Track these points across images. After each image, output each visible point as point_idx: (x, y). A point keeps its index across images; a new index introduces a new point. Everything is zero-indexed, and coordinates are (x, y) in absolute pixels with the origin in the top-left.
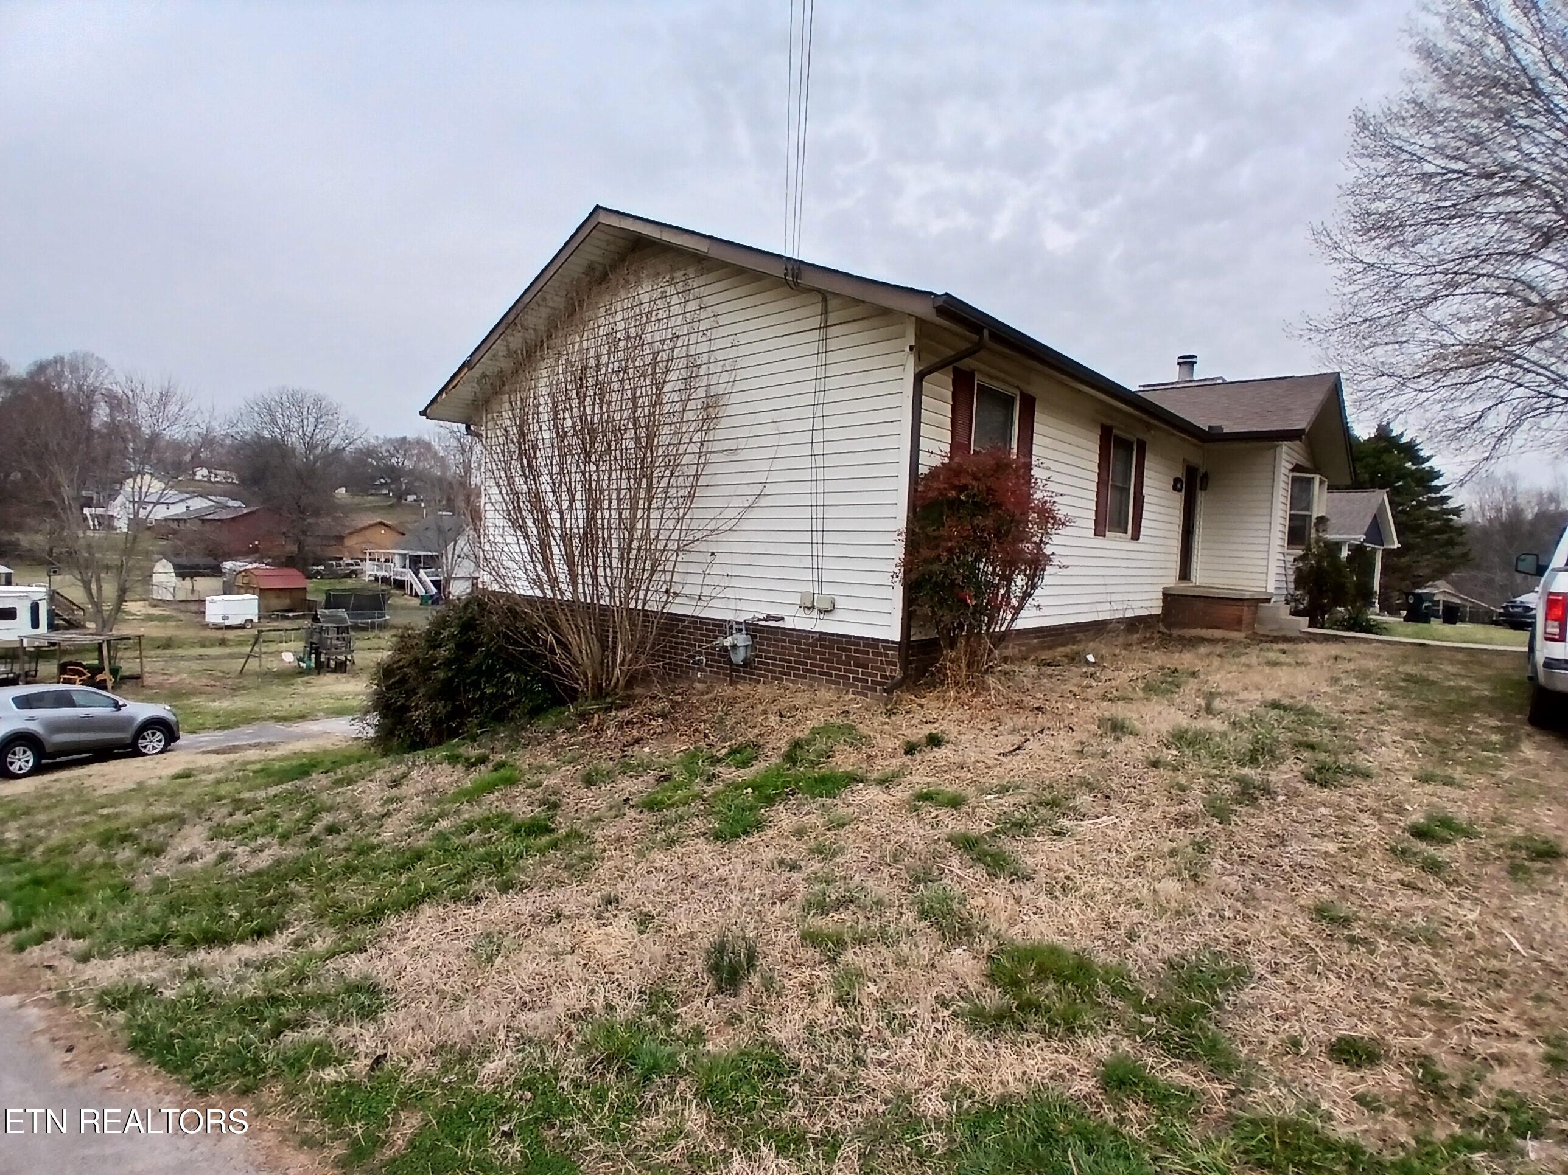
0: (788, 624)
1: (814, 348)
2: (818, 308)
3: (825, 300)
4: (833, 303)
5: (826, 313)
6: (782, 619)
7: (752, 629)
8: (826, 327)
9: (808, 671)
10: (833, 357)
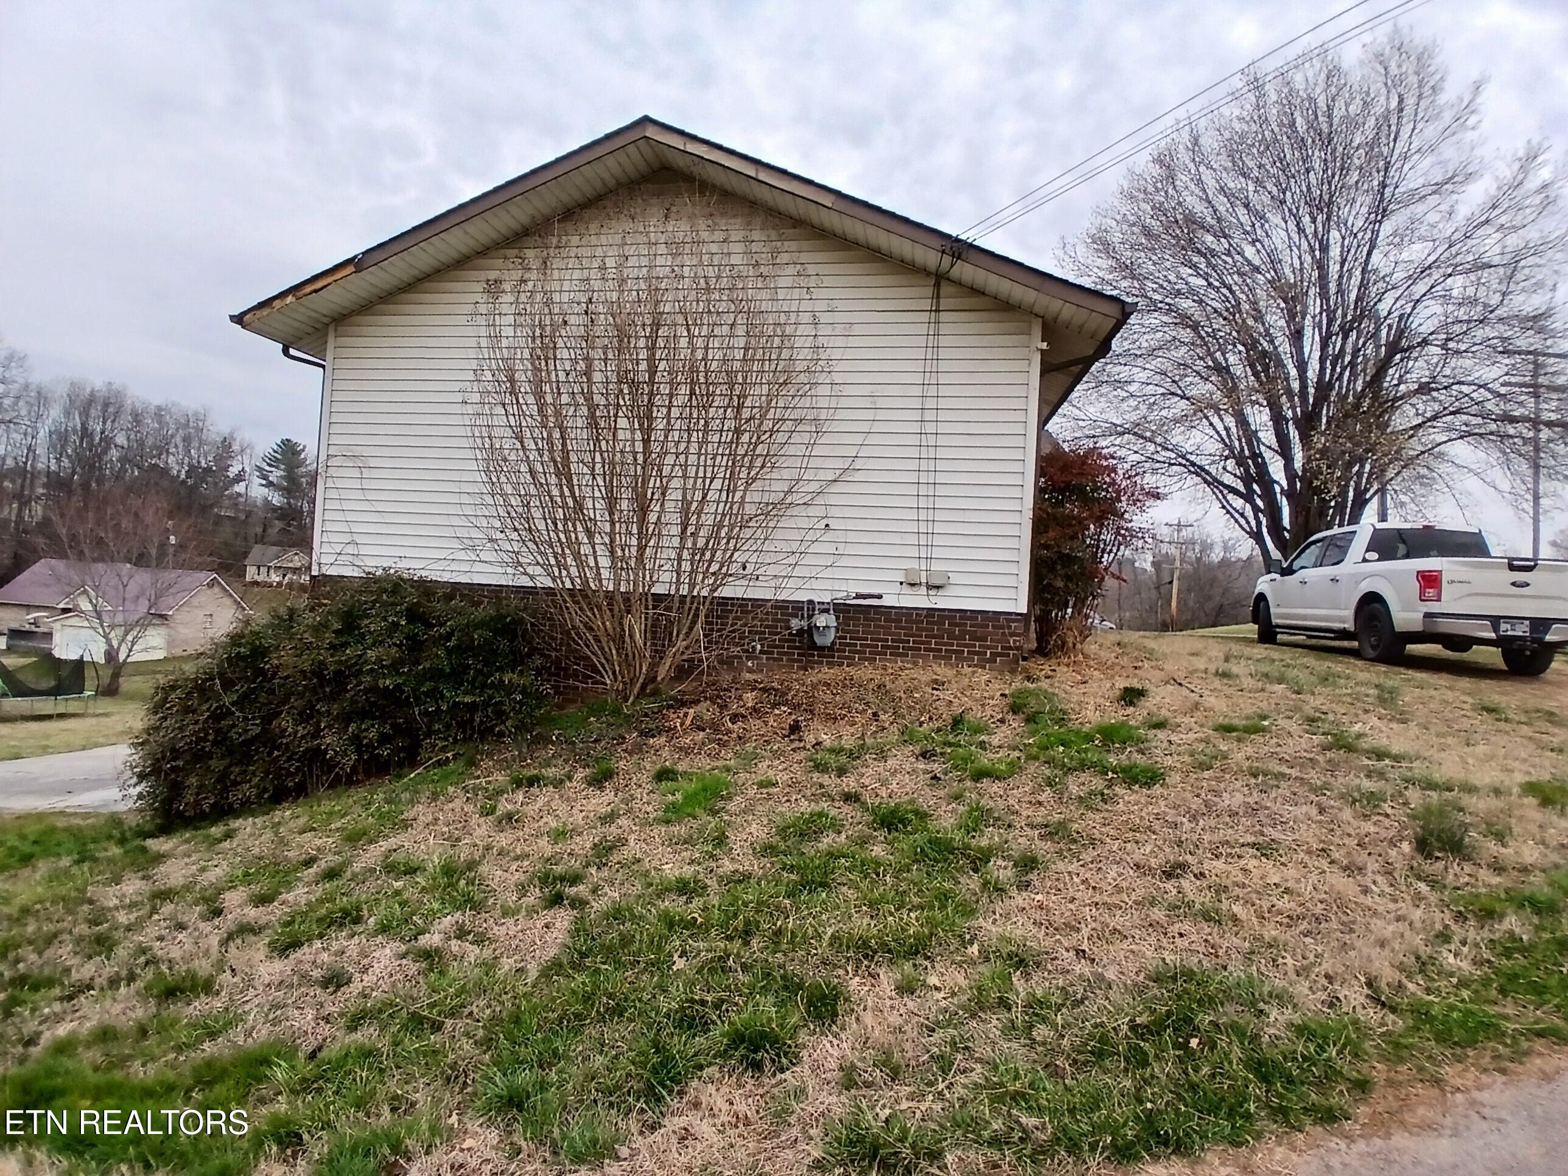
0: (887, 601)
1: (923, 329)
2: (929, 291)
3: (937, 285)
4: (945, 289)
5: (938, 297)
6: (880, 597)
7: (841, 609)
8: (937, 311)
9: (911, 649)
10: (944, 341)
